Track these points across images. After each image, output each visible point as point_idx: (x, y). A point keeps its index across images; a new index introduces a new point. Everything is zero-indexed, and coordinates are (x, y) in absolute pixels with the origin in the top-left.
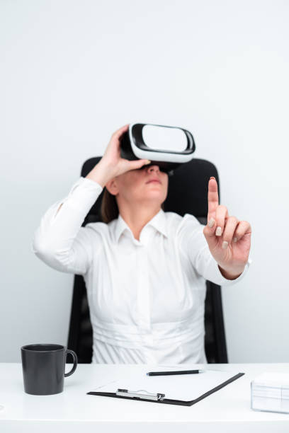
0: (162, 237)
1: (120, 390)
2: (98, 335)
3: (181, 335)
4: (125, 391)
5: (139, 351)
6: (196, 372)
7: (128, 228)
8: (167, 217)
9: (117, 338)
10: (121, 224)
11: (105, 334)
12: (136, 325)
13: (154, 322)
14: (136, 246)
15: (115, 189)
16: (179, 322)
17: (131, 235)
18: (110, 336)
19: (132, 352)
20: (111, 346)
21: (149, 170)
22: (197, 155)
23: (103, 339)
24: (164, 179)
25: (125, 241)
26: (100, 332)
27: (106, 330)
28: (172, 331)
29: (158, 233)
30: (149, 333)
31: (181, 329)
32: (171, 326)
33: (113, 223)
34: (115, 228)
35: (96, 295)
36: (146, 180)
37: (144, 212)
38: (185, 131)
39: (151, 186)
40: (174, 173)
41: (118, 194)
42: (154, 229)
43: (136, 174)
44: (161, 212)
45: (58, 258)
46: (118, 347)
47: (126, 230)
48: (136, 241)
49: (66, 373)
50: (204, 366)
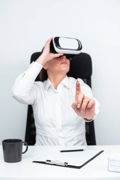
0: (67, 89)
1: (47, 161)
2: (38, 131)
3: (75, 132)
4: (50, 161)
5: (57, 139)
6: (82, 150)
7: (52, 84)
8: (69, 79)
9: (47, 133)
10: (49, 82)
11: (41, 131)
12: (55, 127)
13: (63, 126)
14: (55, 92)
15: (46, 67)
16: (74, 126)
17: (53, 87)
18: (43, 132)
19: (53, 139)
20: (44, 136)
21: (62, 58)
22: (82, 51)
23: (40, 134)
24: (68, 62)
25: (50, 90)
26: (39, 130)
27: (42, 130)
28: (71, 130)
29: (65, 86)
30: (61, 131)
31: (75, 129)
32: (71, 128)
33: (45, 82)
34: (46, 84)
35: (38, 114)
36: (60, 63)
37: (59, 77)
38: (77, 40)
39: (63, 65)
40: (72, 59)
41: (47, 69)
42: (64, 85)
43: (56, 60)
44: (67, 77)
45: (23, 99)
46: (47, 137)
47: (51, 85)
48: (55, 90)
49: (23, 152)
50: (85, 147)
